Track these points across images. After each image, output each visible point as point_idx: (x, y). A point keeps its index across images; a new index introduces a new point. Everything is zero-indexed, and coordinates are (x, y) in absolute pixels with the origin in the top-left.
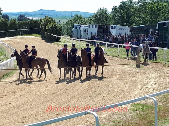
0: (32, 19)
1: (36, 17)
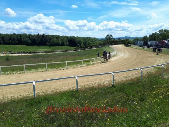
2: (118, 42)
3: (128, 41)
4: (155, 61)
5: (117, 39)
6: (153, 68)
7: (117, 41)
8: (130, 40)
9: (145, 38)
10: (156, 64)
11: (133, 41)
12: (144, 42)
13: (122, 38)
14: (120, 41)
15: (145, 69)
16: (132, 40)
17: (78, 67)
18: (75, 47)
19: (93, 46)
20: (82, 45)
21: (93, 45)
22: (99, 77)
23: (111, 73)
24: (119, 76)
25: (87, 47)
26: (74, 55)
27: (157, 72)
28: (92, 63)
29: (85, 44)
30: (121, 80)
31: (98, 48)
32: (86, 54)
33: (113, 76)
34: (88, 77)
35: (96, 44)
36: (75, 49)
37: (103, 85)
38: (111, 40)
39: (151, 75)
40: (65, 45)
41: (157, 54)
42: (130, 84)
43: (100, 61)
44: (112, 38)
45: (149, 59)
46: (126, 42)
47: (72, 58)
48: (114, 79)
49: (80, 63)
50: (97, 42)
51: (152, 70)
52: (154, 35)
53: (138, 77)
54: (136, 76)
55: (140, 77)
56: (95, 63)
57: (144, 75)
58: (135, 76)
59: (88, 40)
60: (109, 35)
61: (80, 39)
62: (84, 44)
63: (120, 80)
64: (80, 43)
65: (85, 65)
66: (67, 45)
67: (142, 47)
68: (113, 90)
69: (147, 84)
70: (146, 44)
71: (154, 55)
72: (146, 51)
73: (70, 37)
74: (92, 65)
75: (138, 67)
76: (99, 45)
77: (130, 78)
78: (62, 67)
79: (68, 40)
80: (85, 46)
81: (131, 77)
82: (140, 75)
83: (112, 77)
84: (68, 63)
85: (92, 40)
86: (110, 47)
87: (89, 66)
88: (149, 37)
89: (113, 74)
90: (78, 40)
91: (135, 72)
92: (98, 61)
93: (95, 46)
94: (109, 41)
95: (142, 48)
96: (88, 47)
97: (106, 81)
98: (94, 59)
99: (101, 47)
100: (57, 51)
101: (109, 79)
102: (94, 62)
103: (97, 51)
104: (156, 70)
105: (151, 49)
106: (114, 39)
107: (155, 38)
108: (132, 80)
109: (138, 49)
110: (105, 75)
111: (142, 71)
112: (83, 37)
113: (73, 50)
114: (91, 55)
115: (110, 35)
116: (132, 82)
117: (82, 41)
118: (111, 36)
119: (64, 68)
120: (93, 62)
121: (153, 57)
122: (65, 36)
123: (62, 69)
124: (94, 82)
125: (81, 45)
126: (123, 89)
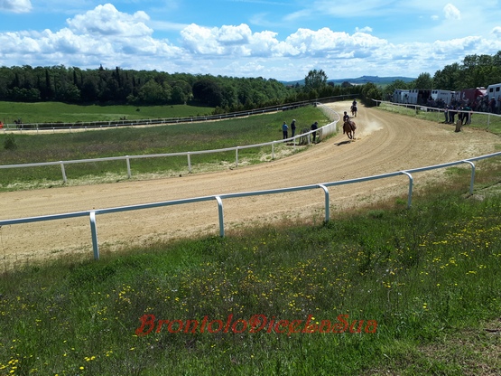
0: (355, 85)
2: (343, 92)
3: (372, 90)
4: (451, 149)
5: (340, 84)
6: (444, 170)
7: (338, 90)
8: (378, 86)
9: (423, 79)
10: (452, 159)
11: (388, 89)
12: (420, 92)
13: (354, 81)
14: (348, 90)
15: (419, 175)
16: (384, 87)
17: (223, 170)
18: (213, 109)
19: (267, 104)
20: (236, 103)
21: (268, 100)
22: (285, 197)
23: (321, 185)
24: (342, 195)
25: (248, 108)
26: (209, 133)
27: (455, 182)
28: (264, 157)
29: (243, 99)
30: (350, 206)
31: (284, 110)
32: (245, 130)
33: (327, 195)
34: (253, 197)
35: (275, 98)
36: (215, 113)
37: (298, 221)
38: (321, 88)
39: (437, 190)
40: (183, 103)
41: (457, 130)
42: (374, 217)
43: (288, 152)
44: (325, 81)
45: (433, 144)
46: (367, 93)
47: (204, 142)
48: (330, 203)
49: (229, 156)
50: (279, 91)
51: (440, 176)
52: (450, 70)
53: (398, 197)
54: (394, 194)
55: (405, 197)
56: (275, 156)
57: (416, 190)
58: (389, 195)
59: (254, 87)
60: (315, 71)
61: (230, 84)
62: (240, 97)
63: (345, 206)
64: (227, 94)
65: (245, 162)
66: (189, 103)
67: (414, 107)
68: (326, 234)
69: (425, 216)
70: (424, 98)
71: (448, 131)
72: (424, 119)
73: (199, 77)
74: (264, 161)
75: (398, 168)
76: (286, 102)
77: (375, 200)
78: (176, 169)
79: (191, 88)
80: (242, 106)
81: (377, 198)
82: (406, 191)
83: (324, 196)
84: (191, 156)
85: (265, 87)
86: (319, 110)
87: (256, 167)
88: (435, 79)
89: (326, 188)
90: (221, 87)
91: (392, 183)
92: (284, 152)
93: (273, 106)
94: (314, 91)
95: (414, 111)
96: (251, 107)
97: (305, 208)
98: (270, 146)
99: (291, 108)
100: (159, 121)
101: (315, 204)
102: (270, 155)
103: (278, 120)
104: (454, 175)
105: (439, 113)
106: (331, 83)
107: (452, 80)
108: (381, 205)
109: (402, 114)
110: (303, 192)
111: (411, 180)
112: (236, 78)
113: (207, 118)
114: (262, 132)
115: (318, 71)
116: (381, 211)
117: (236, 90)
118: (322, 73)
119: (182, 173)
120: (267, 152)
121: (444, 138)
122: (184, 74)
123: (174, 174)
124: (269, 212)
125: (231, 102)
126: (356, 231)
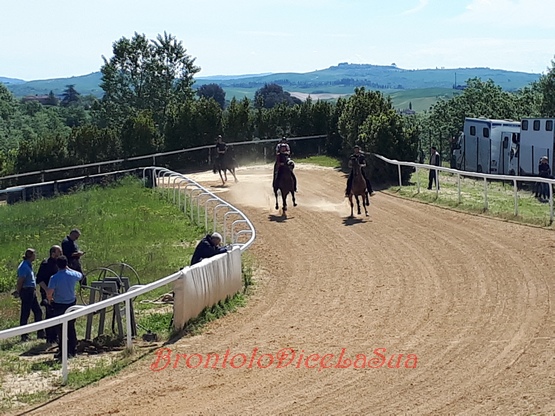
0: (309, 100)
1: (321, 92)
5: (250, 94)
13: (304, 81)
31: (10, 197)
106: (213, 91)
